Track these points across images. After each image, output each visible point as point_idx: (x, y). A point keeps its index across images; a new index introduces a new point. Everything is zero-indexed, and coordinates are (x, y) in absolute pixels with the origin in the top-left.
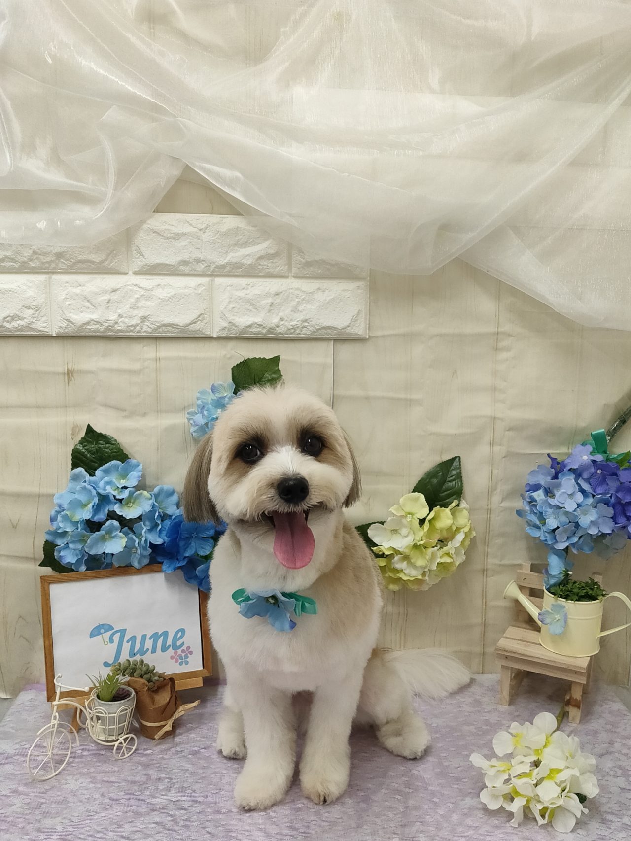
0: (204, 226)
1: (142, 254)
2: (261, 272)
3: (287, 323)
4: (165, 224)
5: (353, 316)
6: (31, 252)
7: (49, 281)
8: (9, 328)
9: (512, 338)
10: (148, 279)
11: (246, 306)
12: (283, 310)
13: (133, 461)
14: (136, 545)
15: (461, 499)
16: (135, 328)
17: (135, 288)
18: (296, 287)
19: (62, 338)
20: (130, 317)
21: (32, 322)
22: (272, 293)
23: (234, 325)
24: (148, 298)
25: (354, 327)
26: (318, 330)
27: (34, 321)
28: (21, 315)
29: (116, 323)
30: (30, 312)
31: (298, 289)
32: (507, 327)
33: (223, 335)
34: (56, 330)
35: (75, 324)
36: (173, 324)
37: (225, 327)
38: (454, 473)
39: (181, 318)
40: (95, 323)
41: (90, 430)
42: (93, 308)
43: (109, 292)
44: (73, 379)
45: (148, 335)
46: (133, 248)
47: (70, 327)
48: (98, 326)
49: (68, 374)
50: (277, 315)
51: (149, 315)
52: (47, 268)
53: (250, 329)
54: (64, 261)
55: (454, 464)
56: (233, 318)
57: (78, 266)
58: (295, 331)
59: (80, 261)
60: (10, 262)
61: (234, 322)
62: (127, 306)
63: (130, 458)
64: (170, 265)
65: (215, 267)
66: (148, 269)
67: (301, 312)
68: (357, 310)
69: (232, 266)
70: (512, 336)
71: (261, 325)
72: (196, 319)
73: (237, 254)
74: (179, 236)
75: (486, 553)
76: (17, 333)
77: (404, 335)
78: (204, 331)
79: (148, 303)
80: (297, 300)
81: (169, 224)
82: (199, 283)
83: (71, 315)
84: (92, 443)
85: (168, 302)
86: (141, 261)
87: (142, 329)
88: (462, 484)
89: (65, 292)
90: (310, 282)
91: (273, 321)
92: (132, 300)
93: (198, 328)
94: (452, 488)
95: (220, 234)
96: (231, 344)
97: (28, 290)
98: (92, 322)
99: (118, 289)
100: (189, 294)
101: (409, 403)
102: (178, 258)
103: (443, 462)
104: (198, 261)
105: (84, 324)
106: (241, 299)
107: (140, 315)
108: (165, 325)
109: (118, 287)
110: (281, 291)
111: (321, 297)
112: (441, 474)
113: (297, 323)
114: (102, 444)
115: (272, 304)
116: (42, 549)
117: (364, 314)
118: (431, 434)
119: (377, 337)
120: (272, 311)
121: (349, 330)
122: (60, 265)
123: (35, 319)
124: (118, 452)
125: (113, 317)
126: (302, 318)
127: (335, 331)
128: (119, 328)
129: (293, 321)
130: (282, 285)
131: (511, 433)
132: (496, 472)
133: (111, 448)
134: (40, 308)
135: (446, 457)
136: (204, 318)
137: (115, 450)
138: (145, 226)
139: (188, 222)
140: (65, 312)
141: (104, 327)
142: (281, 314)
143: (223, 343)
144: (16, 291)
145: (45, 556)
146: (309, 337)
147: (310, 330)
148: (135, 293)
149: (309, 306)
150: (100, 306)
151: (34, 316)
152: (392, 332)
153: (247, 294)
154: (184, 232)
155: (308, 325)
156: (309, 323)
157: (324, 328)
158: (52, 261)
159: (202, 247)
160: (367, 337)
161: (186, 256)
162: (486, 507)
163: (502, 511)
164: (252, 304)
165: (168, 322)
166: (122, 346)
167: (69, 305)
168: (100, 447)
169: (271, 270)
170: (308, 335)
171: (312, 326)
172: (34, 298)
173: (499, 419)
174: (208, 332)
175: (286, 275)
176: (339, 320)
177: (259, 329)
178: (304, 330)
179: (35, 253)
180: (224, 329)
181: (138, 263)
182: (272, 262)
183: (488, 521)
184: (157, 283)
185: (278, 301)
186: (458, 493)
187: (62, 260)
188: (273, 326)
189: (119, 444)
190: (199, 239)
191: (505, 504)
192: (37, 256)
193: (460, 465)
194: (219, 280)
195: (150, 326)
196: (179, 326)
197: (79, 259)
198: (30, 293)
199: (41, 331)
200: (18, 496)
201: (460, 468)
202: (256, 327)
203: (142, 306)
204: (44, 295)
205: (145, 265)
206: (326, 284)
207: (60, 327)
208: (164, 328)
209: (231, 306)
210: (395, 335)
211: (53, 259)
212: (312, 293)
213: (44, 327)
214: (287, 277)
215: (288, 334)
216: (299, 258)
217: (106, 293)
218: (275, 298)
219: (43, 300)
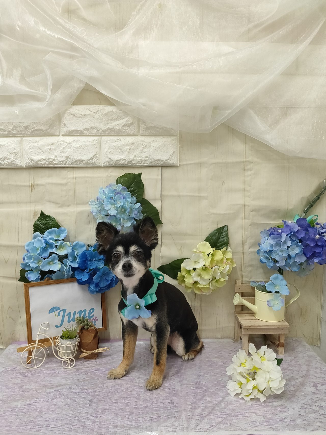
0: (96, 111)
1: (66, 126)
2: (124, 133)
3: (138, 158)
4: (77, 110)
5: (171, 154)
6: (12, 126)
7: (22, 141)
8: (3, 164)
9: (253, 164)
10: (69, 138)
11: (117, 150)
12: (136, 152)
13: (63, 228)
14: (65, 270)
15: (228, 246)
16: (63, 162)
17: (63, 143)
18: (142, 140)
19: (28, 168)
20: (61, 157)
21: (13, 160)
22: (130, 143)
23: (111, 160)
24: (69, 147)
25: (172, 160)
26: (154, 161)
27: (14, 160)
28: (8, 157)
29: (54, 160)
30: (13, 155)
31: (142, 141)
32: (250, 159)
33: (106, 165)
34: (25, 164)
35: (34, 161)
36: (81, 160)
37: (107, 161)
38: (224, 233)
39: (86, 157)
40: (44, 160)
41: (42, 213)
42: (43, 153)
43: (50, 145)
44: (34, 188)
45: (69, 166)
46: (62, 123)
47: (32, 163)
48: (45, 161)
49: (32, 186)
50: (133, 154)
51: (70, 156)
52: (20, 134)
53: (119, 161)
54: (28, 130)
55: (224, 229)
56: (110, 156)
57: (35, 132)
58: (142, 162)
59: (36, 130)
60: (3, 131)
61: (111, 158)
62: (59, 152)
63: (61, 227)
64: (80, 131)
65: (102, 131)
66: (69, 133)
67: (144, 153)
68: (173, 151)
69: (110, 130)
70: (253, 163)
71: (125, 160)
72: (93, 157)
73: (112, 124)
74: (84, 116)
75: (242, 276)
76: (6, 166)
77: (197, 164)
78: (97, 163)
79: (69, 150)
80: (142, 146)
81: (79, 111)
82: (94, 139)
83: (32, 156)
84: (43, 220)
85: (79, 149)
86: (65, 129)
87: (66, 163)
88: (228, 239)
89: (29, 145)
90: (149, 138)
91: (131, 158)
92: (61, 148)
93: (94, 162)
94: (223, 241)
95: (104, 114)
96: (110, 170)
97: (11, 145)
98: (42, 160)
99: (55, 143)
100: (89, 145)
101: (201, 198)
102: (83, 127)
103: (218, 228)
104: (93, 128)
105: (39, 161)
106: (115, 146)
107: (65, 156)
108: (77, 161)
109: (54, 142)
110: (134, 142)
111: (155, 145)
112: (217, 234)
113: (143, 158)
114: (48, 221)
115: (130, 149)
116: (20, 273)
117: (176, 154)
118: (212, 214)
119: (183, 165)
120: (130, 152)
121: (169, 161)
122: (27, 132)
123: (15, 159)
124: (56, 224)
125: (52, 157)
126: (145, 155)
127: (162, 162)
128: (55, 162)
129: (141, 157)
130: (135, 139)
131: (253, 213)
132: (246, 233)
133: (52, 222)
134: (18, 154)
135: (220, 226)
136: (96, 157)
137: (54, 223)
138: (67, 112)
139: (88, 109)
140: (29, 155)
141: (48, 162)
142: (135, 154)
143: (107, 169)
144: (6, 145)
145: (21, 277)
146: (149, 165)
147: (149, 162)
148: (63, 145)
149: (148, 150)
150: (46, 151)
151: (14, 157)
152: (191, 162)
153: (117, 144)
154: (86, 114)
155: (148, 159)
156: (148, 158)
157: (156, 160)
158: (23, 130)
159: (95, 121)
160: (178, 165)
161: (87, 126)
162: (241, 251)
163: (249, 253)
164: (120, 149)
165: (79, 159)
166: (58, 171)
167: (31, 152)
168: (47, 222)
169: (129, 132)
170: (148, 164)
171: (150, 160)
172: (14, 148)
173: (247, 205)
174: (99, 164)
175: (137, 134)
176: (164, 156)
177: (124, 162)
178: (146, 162)
179: (14, 126)
180: (106, 162)
181: (64, 130)
182: (130, 128)
183: (243, 259)
184: (73, 140)
185: (133, 147)
186: (226, 244)
187: (27, 130)
188: (131, 160)
189: (56, 220)
190: (93, 117)
191: (251, 250)
192: (16, 128)
193: (227, 229)
194: (103, 138)
195: (70, 161)
196: (85, 161)
197: (36, 129)
198: (13, 146)
199: (18, 165)
200: (8, 247)
201: (228, 231)
202: (122, 161)
203: (66, 152)
204: (19, 147)
205: (67, 131)
206: (157, 138)
207: (27, 163)
208: (77, 162)
209: (110, 150)
210: (192, 164)
211: (23, 129)
212: (150, 143)
213: (19, 163)
214: (137, 135)
215: (138, 164)
216: (143, 125)
217: (48, 145)
218: (131, 146)
219: (19, 150)
